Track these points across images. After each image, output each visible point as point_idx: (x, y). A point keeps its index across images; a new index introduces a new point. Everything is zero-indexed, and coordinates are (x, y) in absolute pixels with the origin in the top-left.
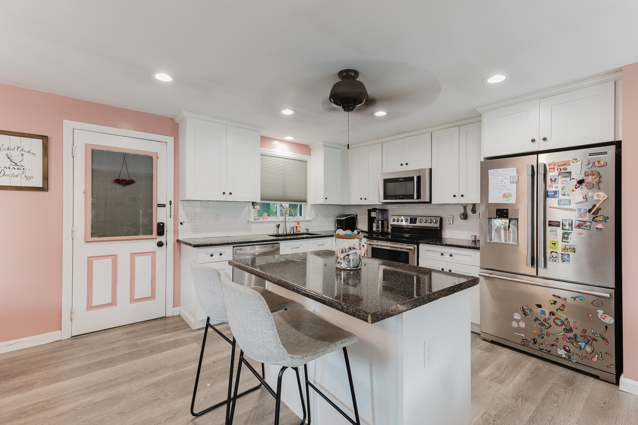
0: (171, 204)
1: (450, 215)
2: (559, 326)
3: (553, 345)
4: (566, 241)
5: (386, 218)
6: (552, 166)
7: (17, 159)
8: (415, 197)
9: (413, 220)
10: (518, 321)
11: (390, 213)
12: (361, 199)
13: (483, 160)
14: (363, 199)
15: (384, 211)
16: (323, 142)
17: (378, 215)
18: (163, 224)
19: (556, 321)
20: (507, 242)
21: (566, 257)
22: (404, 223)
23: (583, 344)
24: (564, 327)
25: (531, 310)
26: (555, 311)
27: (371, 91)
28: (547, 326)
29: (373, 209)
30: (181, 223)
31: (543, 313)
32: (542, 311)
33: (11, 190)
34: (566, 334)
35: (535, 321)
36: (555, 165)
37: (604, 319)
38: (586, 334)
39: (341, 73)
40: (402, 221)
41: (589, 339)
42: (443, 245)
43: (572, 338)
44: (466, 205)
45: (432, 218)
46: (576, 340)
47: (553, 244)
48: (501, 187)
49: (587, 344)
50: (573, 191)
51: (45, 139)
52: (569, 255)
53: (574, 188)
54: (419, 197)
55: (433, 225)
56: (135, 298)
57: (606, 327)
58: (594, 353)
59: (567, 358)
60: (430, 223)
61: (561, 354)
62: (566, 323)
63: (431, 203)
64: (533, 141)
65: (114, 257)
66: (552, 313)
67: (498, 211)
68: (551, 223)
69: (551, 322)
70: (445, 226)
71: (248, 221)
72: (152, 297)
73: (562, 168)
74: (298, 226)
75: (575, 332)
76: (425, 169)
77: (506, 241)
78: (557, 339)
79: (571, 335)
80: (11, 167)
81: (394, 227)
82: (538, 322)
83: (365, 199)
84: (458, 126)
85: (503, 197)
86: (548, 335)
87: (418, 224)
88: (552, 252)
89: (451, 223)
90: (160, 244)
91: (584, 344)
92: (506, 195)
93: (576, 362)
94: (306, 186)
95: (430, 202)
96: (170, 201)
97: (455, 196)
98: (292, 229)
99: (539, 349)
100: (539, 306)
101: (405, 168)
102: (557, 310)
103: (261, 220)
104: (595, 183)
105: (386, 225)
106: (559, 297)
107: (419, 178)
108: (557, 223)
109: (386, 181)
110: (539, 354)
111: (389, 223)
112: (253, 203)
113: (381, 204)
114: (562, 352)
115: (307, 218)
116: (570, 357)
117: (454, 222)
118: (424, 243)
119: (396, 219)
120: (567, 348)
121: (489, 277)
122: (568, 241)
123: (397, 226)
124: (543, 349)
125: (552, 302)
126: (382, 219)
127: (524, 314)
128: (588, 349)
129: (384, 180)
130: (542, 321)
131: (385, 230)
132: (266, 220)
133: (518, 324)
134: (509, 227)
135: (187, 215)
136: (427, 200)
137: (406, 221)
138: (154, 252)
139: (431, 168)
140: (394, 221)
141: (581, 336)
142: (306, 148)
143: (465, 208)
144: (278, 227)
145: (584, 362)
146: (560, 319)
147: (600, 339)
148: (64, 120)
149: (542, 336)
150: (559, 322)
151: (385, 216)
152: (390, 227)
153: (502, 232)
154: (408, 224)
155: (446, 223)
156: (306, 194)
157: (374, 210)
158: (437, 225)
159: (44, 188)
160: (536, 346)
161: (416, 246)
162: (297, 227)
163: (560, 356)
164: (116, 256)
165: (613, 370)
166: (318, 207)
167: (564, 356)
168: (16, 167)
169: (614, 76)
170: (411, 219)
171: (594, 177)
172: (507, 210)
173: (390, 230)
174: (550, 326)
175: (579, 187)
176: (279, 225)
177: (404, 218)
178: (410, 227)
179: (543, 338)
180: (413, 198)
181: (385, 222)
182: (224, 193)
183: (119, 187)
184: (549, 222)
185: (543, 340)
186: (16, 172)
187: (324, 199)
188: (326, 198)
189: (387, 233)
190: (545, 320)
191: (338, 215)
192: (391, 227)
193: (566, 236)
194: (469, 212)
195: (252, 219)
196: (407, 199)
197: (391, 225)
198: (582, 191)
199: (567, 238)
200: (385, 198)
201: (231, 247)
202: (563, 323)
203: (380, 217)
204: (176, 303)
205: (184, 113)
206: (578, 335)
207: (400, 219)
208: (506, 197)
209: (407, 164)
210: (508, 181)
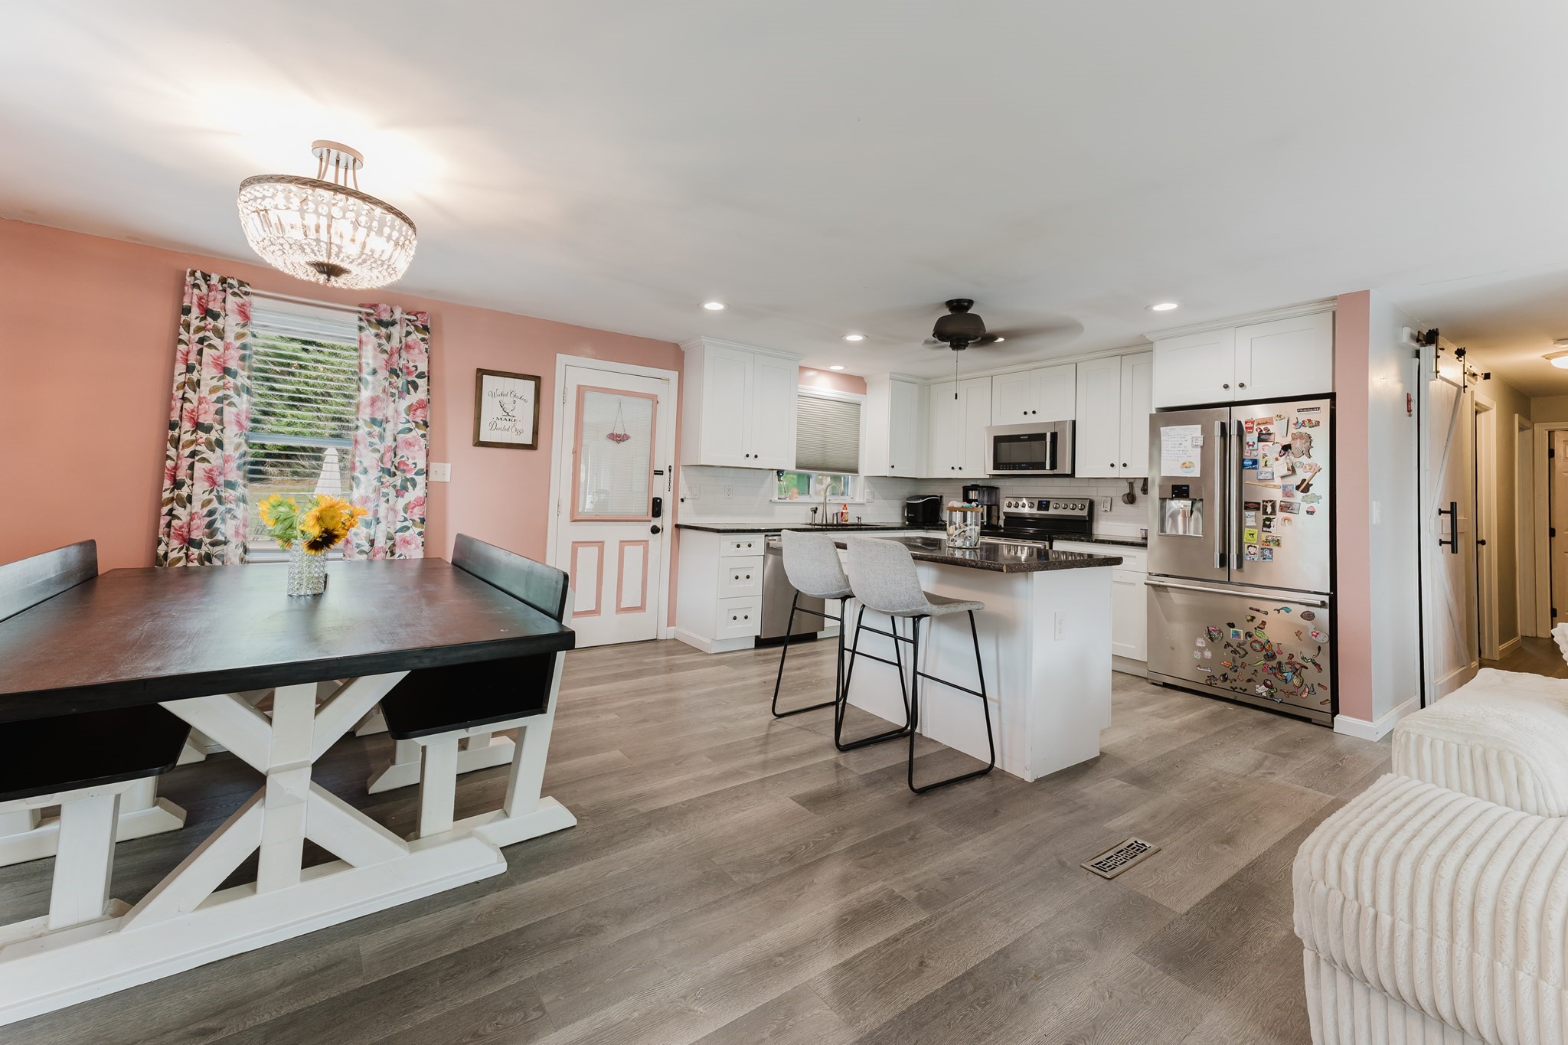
0: (670, 470)
1: (1107, 497)
2: (1258, 651)
3: (1249, 681)
4: (1268, 530)
5: (996, 502)
6: (1250, 425)
7: (509, 407)
8: (1048, 467)
9: (1044, 505)
10: (1202, 650)
11: (1003, 493)
12: (953, 468)
13: (1154, 412)
14: (957, 468)
15: (992, 490)
16: (891, 373)
17: (981, 497)
18: (661, 500)
19: (1254, 644)
20: (1187, 534)
21: (1267, 553)
22: (1026, 510)
23: (1288, 675)
24: (1264, 652)
25: (1220, 631)
26: (1253, 631)
27: (990, 325)
28: (1242, 653)
29: (973, 485)
30: (682, 500)
31: (1237, 634)
32: (1236, 632)
33: (503, 447)
34: (1268, 663)
35: (1225, 647)
36: (1253, 423)
37: (1316, 636)
38: (1293, 660)
39: (950, 304)
40: (1024, 506)
41: (1298, 666)
42: (1092, 542)
43: (1275, 668)
44: (1132, 481)
45: (1076, 502)
46: (1280, 670)
47: (1250, 534)
48: (1179, 452)
49: (1294, 673)
50: (1277, 459)
51: (537, 379)
52: (1271, 550)
53: (1277, 456)
54: (1053, 466)
55: (1077, 513)
56: (622, 607)
57: (1319, 648)
58: (1303, 686)
59: (1269, 697)
60: (1073, 509)
61: (1260, 692)
62: (1267, 647)
63: (1074, 477)
64: (1226, 387)
65: (600, 544)
66: (1248, 635)
67: (1174, 487)
68: (1247, 505)
69: (1247, 647)
70: (1098, 515)
71: (771, 501)
72: (641, 608)
73: (1262, 427)
74: (844, 511)
75: (1279, 658)
76: (1064, 422)
77: (1185, 532)
78: (1255, 670)
79: (1274, 663)
80: (504, 418)
81: (1010, 517)
82: (1230, 649)
83: (960, 468)
84: (1120, 357)
85: (1182, 468)
86: (1243, 666)
87: (1051, 511)
88: (1249, 547)
89: (1108, 509)
90: (655, 530)
91: (1291, 674)
92: (1185, 465)
93: (1281, 702)
94: (857, 446)
95: (1072, 475)
96: (670, 466)
97: (1112, 465)
98: (835, 517)
99: (1231, 687)
100: (1232, 625)
101: (1031, 419)
102: (1255, 628)
103: (788, 500)
104: (1304, 449)
105: (994, 513)
106: (1258, 611)
107: (1054, 436)
108: (1256, 506)
109: (998, 440)
110: (1231, 695)
111: (1001, 509)
112: (780, 472)
113: (988, 477)
114: (1261, 690)
115: (858, 500)
116: (1272, 696)
117: (1113, 508)
118: (1062, 539)
119: (1014, 503)
120: (1269, 682)
121: (1159, 586)
122: (1270, 530)
123: (1015, 516)
124: (1236, 688)
125: (1249, 618)
126: (989, 503)
127: (1211, 638)
128: (1296, 681)
129: (995, 437)
130: (1235, 647)
131: (994, 521)
132: (795, 500)
133: (1202, 654)
134: (1192, 512)
135: (690, 488)
136: (1068, 471)
137: (1032, 506)
138: (647, 541)
139: (1074, 419)
140: (1009, 507)
141: (1287, 663)
142: (858, 383)
143: (1131, 485)
144: (815, 512)
145: (1292, 700)
146: (1259, 642)
147: (1310, 665)
148: (558, 355)
149: (1235, 668)
150: (1258, 646)
151: (994, 499)
152: (1002, 517)
153: (1180, 518)
154: (1034, 511)
155: (1099, 510)
156: (857, 458)
157: (975, 487)
158: (1085, 513)
159: (532, 447)
160: (1227, 685)
161: (1047, 543)
162: (842, 513)
163: (1259, 696)
164: (602, 542)
165: (1328, 707)
166: (877, 481)
167: (1264, 694)
168: (508, 418)
169: (1332, 305)
170: (1040, 503)
171: (1304, 441)
172: (1188, 486)
173: (1001, 523)
174: (1247, 653)
175: (1284, 454)
176: (817, 508)
177: (1028, 501)
178: (1037, 516)
179: (1236, 671)
180: (1044, 468)
181: (994, 508)
182: (747, 456)
183: (612, 444)
184: (1246, 503)
185: (1237, 674)
186: (509, 424)
187: (889, 467)
188: (893, 467)
189: (998, 527)
190: (1239, 645)
191: (908, 496)
192: (1004, 518)
193: (1268, 523)
194: (1138, 491)
195: (775, 499)
196: (1033, 469)
197: (1004, 513)
198: (1288, 461)
199: (1269, 526)
200: (995, 468)
201: (762, 536)
202: (1263, 647)
203: (986, 499)
204: (671, 622)
205: (703, 340)
206: (1283, 662)
207: (1020, 503)
208: (1186, 467)
209: (1034, 412)
210: (1188, 444)
